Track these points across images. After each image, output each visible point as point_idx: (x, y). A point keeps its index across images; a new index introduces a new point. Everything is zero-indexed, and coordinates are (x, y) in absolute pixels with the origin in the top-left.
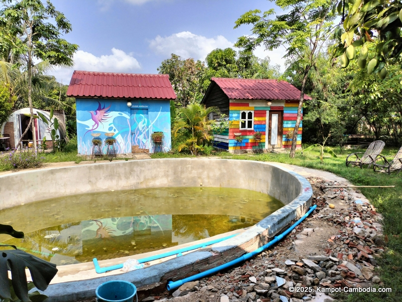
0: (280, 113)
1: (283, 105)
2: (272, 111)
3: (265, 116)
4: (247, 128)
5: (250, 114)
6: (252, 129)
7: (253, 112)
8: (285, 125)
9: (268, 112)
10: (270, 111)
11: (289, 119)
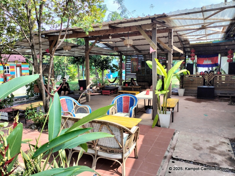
0: (20, 67)
1: (21, 64)
2: (17, 66)
3: (14, 68)
4: (7, 73)
5: (8, 67)
6: (9, 73)
7: (9, 66)
8: (22, 72)
9: (15, 67)
10: (16, 66)
11: (24, 69)
